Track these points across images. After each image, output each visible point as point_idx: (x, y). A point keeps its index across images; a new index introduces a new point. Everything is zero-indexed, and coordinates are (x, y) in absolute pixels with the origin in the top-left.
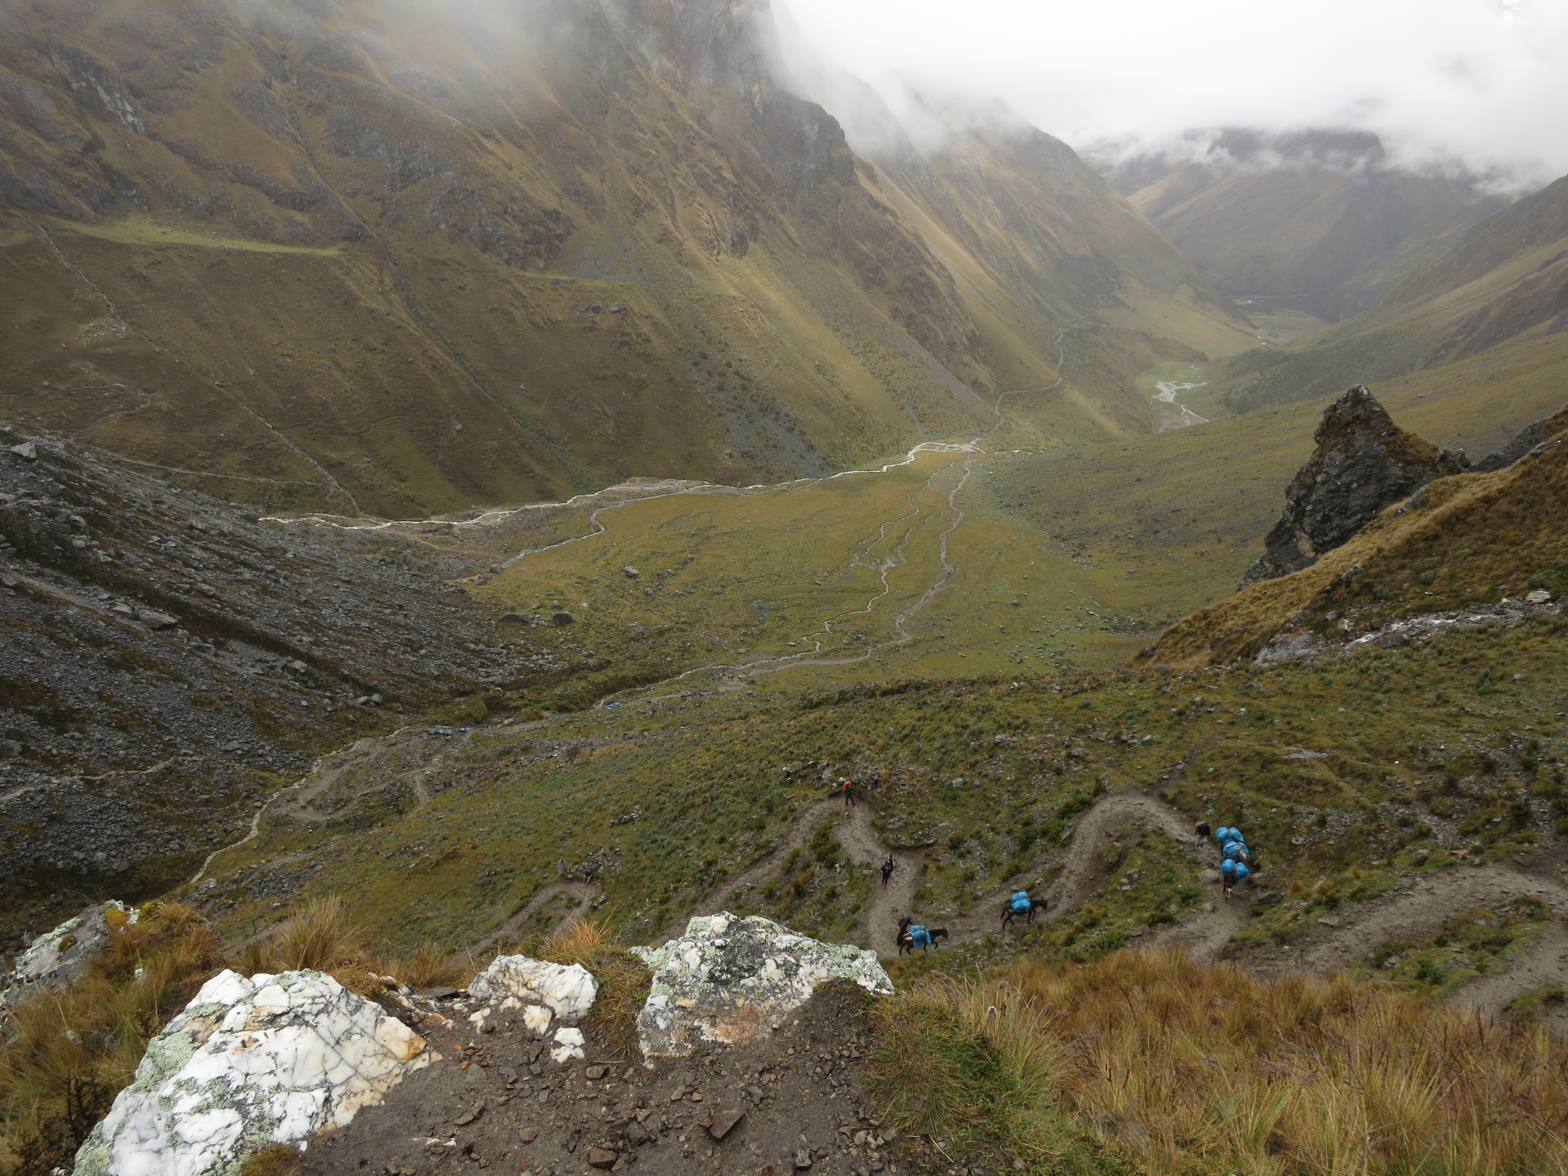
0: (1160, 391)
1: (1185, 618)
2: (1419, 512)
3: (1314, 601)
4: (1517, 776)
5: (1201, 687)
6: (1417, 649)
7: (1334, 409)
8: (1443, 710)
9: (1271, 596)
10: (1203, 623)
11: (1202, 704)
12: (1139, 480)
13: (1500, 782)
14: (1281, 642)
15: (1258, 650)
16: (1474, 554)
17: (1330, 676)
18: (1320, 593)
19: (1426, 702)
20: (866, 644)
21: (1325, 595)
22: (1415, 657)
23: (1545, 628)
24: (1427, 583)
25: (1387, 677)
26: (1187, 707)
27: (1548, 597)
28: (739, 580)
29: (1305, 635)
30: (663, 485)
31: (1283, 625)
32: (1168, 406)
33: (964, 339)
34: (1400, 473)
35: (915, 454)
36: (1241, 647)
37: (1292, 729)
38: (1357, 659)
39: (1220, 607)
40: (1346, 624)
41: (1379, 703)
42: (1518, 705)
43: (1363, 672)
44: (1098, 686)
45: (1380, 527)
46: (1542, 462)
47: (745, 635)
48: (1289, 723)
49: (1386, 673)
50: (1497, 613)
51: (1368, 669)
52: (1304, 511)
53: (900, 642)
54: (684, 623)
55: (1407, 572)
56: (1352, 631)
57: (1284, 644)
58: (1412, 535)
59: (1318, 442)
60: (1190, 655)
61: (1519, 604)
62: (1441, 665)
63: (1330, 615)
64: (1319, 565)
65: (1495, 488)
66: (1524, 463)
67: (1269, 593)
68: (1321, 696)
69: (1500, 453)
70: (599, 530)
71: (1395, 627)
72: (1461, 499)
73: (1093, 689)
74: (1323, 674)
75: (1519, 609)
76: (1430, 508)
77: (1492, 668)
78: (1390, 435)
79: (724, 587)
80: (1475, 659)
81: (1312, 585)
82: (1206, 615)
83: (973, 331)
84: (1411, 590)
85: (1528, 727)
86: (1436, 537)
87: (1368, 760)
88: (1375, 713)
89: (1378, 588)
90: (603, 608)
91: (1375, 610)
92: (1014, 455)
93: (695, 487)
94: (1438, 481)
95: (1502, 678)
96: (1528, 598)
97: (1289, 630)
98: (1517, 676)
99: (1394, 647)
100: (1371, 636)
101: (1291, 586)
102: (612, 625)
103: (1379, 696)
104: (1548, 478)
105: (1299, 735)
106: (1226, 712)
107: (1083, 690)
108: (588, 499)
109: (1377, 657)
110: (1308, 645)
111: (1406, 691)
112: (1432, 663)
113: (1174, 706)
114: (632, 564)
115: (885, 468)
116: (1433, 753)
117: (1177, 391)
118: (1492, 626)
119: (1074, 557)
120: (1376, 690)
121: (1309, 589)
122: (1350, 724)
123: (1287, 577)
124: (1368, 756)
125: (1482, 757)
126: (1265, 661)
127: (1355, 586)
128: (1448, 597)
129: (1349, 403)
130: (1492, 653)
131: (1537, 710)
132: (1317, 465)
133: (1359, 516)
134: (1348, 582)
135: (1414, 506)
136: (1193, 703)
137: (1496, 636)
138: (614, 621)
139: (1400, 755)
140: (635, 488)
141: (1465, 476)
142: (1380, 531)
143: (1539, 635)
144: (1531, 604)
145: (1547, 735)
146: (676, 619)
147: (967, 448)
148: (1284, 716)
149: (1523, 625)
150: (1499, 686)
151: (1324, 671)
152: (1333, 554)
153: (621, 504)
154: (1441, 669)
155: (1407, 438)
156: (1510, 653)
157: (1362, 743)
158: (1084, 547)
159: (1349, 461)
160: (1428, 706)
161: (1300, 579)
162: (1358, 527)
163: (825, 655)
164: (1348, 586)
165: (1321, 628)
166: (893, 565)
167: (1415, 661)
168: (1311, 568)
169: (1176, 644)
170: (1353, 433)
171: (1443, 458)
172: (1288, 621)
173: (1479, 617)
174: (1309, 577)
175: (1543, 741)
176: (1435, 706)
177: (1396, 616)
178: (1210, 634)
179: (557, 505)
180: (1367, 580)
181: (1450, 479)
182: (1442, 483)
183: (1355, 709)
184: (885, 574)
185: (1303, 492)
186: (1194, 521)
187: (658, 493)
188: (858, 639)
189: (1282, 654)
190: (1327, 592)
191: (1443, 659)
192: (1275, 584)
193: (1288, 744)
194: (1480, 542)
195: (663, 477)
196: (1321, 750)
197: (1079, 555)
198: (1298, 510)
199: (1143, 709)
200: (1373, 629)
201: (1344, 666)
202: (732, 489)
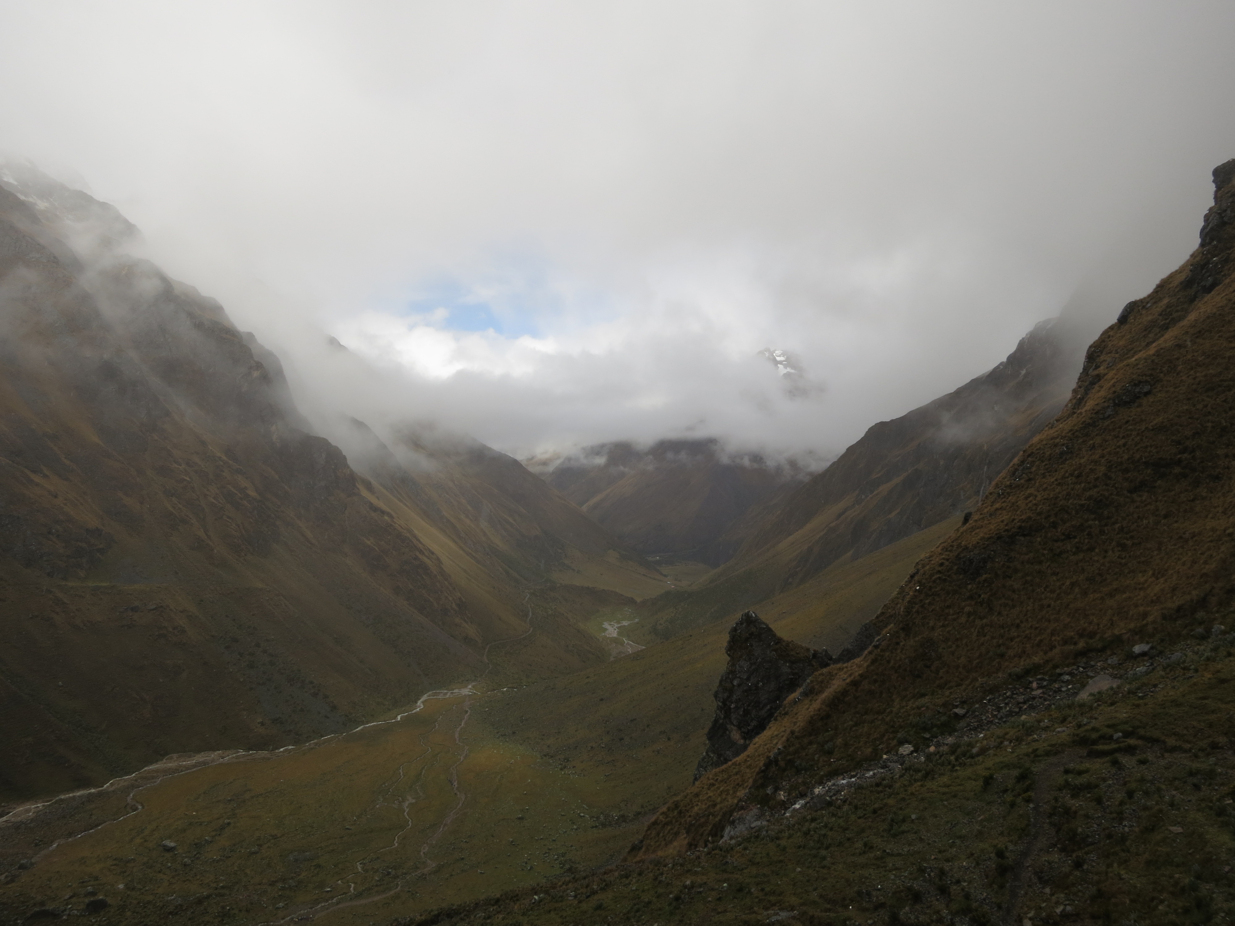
0: (606, 629)
1: (661, 811)
2: (810, 698)
3: (755, 781)
4: (937, 900)
5: (688, 871)
6: (839, 807)
7: (735, 630)
8: (872, 855)
9: (721, 781)
10: (676, 812)
11: (692, 886)
12: (602, 700)
13: (928, 907)
14: (739, 819)
15: (723, 829)
16: (856, 725)
17: (783, 843)
18: (758, 773)
19: (857, 851)
20: (396, 877)
21: (762, 774)
22: (839, 815)
23: (920, 774)
24: (830, 753)
25: (824, 835)
26: (681, 892)
27: (912, 749)
28: (275, 837)
29: (755, 810)
30: (200, 758)
31: (737, 804)
32: (614, 640)
33: (454, 606)
34: (789, 670)
35: (423, 702)
36: (710, 828)
37: (766, 894)
38: (799, 824)
39: (686, 797)
40: (782, 795)
41: (824, 858)
42: (921, 840)
43: (806, 834)
44: (606, 887)
45: (786, 714)
46: (882, 650)
47: (283, 889)
48: (763, 890)
49: (823, 832)
50: (882, 768)
51: (809, 831)
52: (730, 709)
53: (426, 871)
54: (223, 887)
55: (815, 746)
56: (788, 800)
57: (741, 820)
58: (812, 717)
59: (729, 655)
60: (671, 842)
61: (895, 758)
62: (860, 818)
63: (769, 790)
64: (750, 750)
65: (857, 674)
66: (870, 653)
67: (720, 779)
68: (781, 861)
69: (849, 647)
70: (136, 809)
71: (817, 791)
72: (836, 685)
73: (602, 889)
74: (778, 842)
75: (896, 762)
76: (816, 694)
77: (895, 813)
78: (776, 644)
79: (260, 845)
80: (881, 808)
81: (749, 767)
82: (676, 805)
83: (460, 599)
84: (821, 760)
85: (933, 857)
86: (828, 716)
87: (829, 910)
88: (823, 867)
89: (798, 762)
90: (139, 886)
91: (800, 780)
92: (503, 692)
93: (229, 756)
94: (816, 673)
95: (904, 821)
96: (900, 752)
97: (742, 808)
98: (913, 817)
99: (822, 809)
100: (802, 802)
101: (734, 771)
102: (149, 902)
103: (823, 853)
104: (889, 662)
105: (773, 899)
106: (713, 889)
107: (594, 893)
108: (125, 780)
109: (813, 820)
110: (759, 818)
111: (840, 844)
112: (853, 817)
113: (671, 893)
114: (170, 837)
115: (399, 718)
116: (874, 893)
117: (618, 628)
118: (884, 779)
119: (561, 769)
120: (819, 848)
121: (748, 771)
122: (808, 881)
123: (730, 763)
124: (828, 906)
125: (910, 889)
126: (731, 838)
127: (782, 764)
128: (847, 761)
129: (745, 625)
130: (891, 802)
131: (935, 842)
132: (731, 673)
133: (768, 707)
134: (776, 762)
135: (806, 694)
136: (685, 887)
137: (890, 787)
138: (151, 898)
139: (852, 901)
140: (172, 765)
141: (833, 667)
142: (787, 717)
143: (918, 781)
144: (902, 756)
145: (948, 860)
146: (215, 885)
147: (465, 691)
148: (758, 884)
149: (904, 774)
150: (904, 827)
151: (778, 838)
152: (759, 740)
153: (159, 781)
154: (860, 821)
155: (788, 644)
156: (903, 799)
157: (821, 896)
158: (568, 761)
159: (753, 667)
160: (860, 854)
161: (740, 764)
162: (770, 716)
163: (359, 895)
164: (777, 765)
165: (765, 802)
166: (414, 801)
167: (840, 818)
168: (746, 753)
169: (658, 834)
170: (751, 645)
171: (815, 655)
172: (740, 800)
173: (871, 773)
174: (746, 761)
175: (947, 866)
176: (864, 852)
177: (816, 782)
178: (683, 821)
179: (93, 791)
180: (789, 757)
181: (825, 670)
182: (820, 675)
183: (808, 867)
184: (407, 810)
185: (726, 695)
186: (648, 726)
187: (194, 766)
188: (389, 873)
189: (741, 829)
190: (763, 771)
191: (860, 813)
192: (723, 771)
193: (767, 909)
194: (857, 715)
195: (199, 751)
196: (792, 909)
197: (565, 767)
198: (725, 708)
199: (646, 900)
200: (802, 796)
201: (791, 832)
202: (264, 753)
